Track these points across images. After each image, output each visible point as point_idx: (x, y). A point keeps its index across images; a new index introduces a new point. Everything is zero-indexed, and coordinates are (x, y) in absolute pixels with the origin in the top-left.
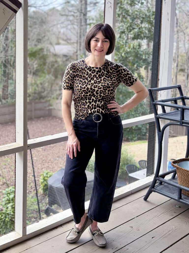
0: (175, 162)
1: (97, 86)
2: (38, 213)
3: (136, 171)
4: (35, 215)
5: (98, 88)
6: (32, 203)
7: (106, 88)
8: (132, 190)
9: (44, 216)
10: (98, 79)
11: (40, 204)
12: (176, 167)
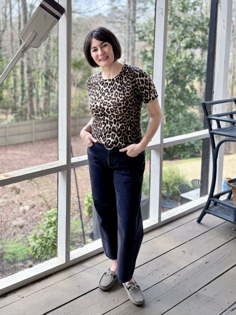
0: (231, 181)
1: (106, 103)
2: (82, 237)
3: (188, 191)
4: (79, 240)
5: (108, 106)
6: (76, 227)
7: (116, 105)
8: (184, 212)
9: (89, 240)
10: (109, 93)
11: (85, 227)
12: (231, 186)
